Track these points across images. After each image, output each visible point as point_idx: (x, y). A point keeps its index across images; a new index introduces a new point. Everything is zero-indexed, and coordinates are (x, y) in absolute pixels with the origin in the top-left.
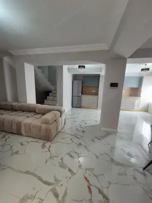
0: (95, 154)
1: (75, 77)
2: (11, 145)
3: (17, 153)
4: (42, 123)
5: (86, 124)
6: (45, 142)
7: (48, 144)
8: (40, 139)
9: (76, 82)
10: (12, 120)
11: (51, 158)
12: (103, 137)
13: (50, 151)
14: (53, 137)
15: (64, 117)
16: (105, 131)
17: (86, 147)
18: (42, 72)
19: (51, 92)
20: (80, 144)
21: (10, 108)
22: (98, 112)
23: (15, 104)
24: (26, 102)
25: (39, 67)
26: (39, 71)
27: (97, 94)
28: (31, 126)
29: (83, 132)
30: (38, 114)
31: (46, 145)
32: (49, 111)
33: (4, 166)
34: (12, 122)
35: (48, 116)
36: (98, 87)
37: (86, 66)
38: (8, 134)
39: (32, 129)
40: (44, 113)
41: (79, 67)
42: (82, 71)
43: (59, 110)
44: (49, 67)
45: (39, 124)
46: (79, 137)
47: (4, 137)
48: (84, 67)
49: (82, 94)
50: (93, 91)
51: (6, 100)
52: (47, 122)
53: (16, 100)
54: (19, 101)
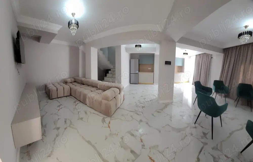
0: (157, 129)
1: (132, 56)
2: (79, 110)
3: (82, 119)
4: (103, 99)
5: (145, 99)
6: (105, 117)
7: (108, 120)
8: (101, 112)
9: (133, 61)
10: (81, 91)
11: (111, 134)
12: (162, 110)
13: (109, 127)
14: (112, 113)
15: (122, 93)
16: (163, 103)
17: (147, 123)
18: (104, 53)
19: (110, 70)
20: (141, 121)
21: (80, 82)
22: (156, 87)
23: (83, 79)
24: (91, 79)
25: (101, 49)
26: (101, 53)
27: (152, 71)
28: (94, 100)
29: (143, 107)
30: (99, 89)
31: (106, 119)
32: (109, 88)
33: (74, 125)
34: (80, 92)
35: (108, 93)
36: (153, 65)
37: (142, 45)
38: (77, 101)
39: (94, 102)
40: (104, 89)
41: (136, 46)
42: (138, 51)
43: (118, 86)
44: (109, 48)
45: (100, 99)
46: (139, 113)
47: (75, 102)
48: (140, 46)
49: (139, 71)
50: (149, 69)
51: (78, 76)
52: (107, 99)
53: (84, 76)
54: (86, 77)
